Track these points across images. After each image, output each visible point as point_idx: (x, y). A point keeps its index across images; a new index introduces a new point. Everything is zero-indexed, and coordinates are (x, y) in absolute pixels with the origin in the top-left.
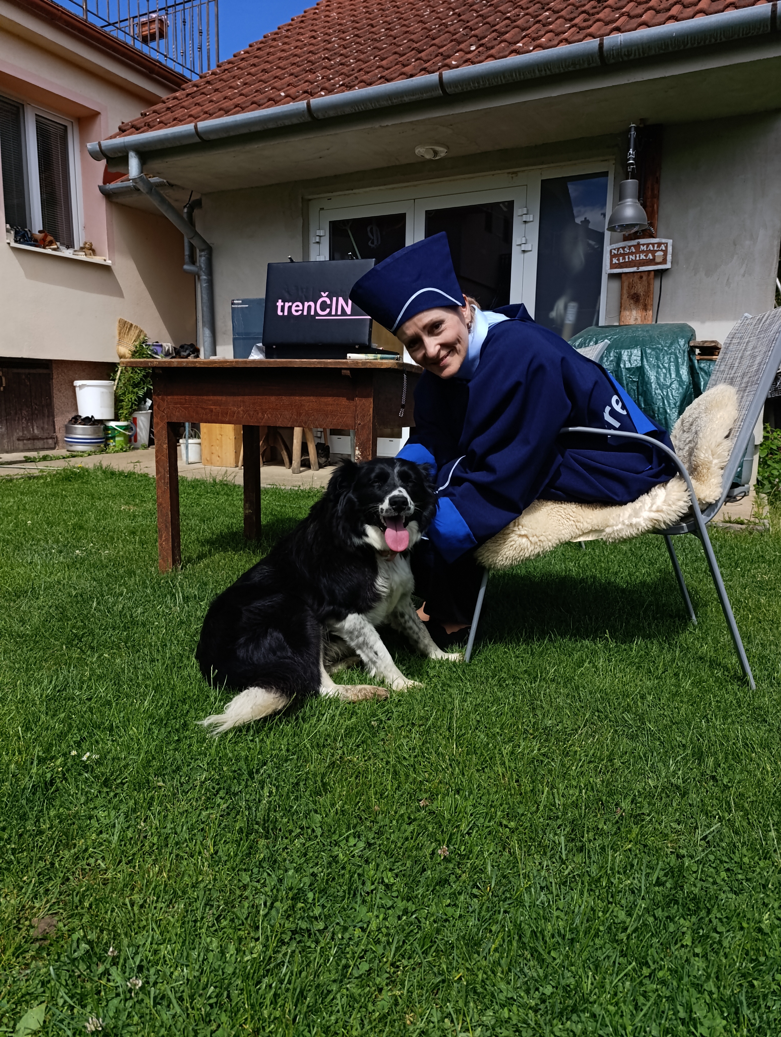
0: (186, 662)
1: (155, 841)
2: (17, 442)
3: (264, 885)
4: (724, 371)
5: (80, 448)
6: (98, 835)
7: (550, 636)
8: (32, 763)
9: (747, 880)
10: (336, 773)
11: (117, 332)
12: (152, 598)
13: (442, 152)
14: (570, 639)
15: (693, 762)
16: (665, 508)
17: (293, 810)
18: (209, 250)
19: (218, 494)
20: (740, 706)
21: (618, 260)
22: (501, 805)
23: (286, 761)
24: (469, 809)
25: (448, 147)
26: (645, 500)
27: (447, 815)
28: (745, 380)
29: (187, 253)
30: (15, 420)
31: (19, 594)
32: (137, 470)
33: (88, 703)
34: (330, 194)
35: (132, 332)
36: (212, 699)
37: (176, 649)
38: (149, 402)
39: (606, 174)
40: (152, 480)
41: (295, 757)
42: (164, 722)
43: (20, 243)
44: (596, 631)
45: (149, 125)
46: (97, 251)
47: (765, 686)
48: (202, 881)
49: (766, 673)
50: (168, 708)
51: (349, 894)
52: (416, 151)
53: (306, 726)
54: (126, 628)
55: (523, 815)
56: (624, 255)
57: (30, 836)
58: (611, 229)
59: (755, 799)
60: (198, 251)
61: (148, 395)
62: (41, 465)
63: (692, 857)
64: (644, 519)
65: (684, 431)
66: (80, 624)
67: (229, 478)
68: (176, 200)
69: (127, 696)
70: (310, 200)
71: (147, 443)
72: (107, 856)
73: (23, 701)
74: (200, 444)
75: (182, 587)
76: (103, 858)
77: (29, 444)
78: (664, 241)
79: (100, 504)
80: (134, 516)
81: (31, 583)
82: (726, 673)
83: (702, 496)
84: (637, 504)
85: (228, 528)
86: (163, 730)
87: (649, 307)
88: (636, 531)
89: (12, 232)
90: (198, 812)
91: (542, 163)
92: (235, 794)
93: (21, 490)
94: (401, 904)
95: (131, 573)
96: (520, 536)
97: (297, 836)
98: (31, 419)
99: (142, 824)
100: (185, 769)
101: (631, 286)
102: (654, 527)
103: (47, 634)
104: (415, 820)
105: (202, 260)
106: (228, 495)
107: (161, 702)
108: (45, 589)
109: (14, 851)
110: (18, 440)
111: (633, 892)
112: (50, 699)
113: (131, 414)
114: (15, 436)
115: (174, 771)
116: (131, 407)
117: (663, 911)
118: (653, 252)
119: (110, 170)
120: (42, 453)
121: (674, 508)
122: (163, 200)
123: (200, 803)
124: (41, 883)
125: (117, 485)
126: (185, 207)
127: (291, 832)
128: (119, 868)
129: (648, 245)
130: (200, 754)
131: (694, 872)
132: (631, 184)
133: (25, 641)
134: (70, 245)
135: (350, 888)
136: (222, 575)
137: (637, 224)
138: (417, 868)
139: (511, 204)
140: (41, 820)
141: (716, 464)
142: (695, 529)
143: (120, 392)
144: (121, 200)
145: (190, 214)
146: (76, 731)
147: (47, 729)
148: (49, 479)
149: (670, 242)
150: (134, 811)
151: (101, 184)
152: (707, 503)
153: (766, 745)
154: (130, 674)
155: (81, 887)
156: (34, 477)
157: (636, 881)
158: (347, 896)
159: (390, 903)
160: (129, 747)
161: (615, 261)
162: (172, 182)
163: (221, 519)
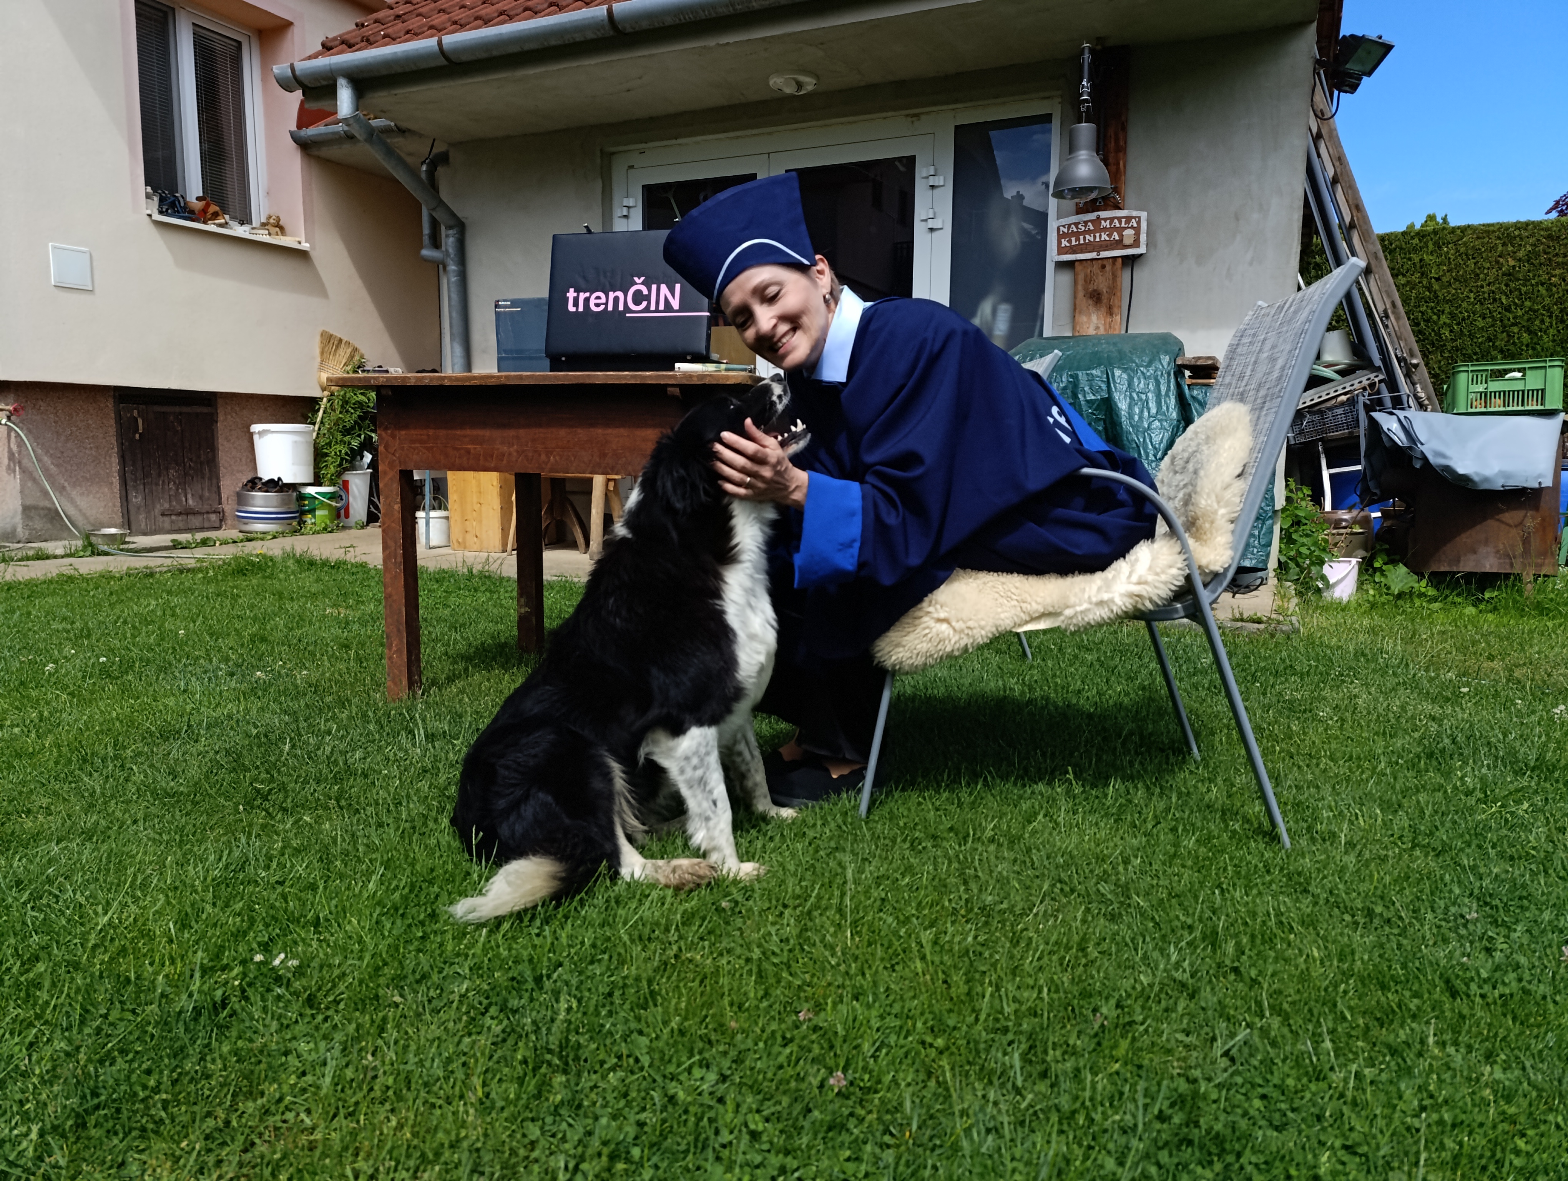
0: (431, 824)
1: (390, 1081)
2: (161, 519)
3: (564, 1140)
4: (1230, 384)
5: (260, 527)
6: (299, 1077)
7: (986, 778)
8: (192, 976)
9: (1293, 1110)
10: (669, 978)
11: (317, 351)
12: (377, 736)
13: (810, 84)
14: (1015, 784)
15: (1204, 949)
16: (1150, 578)
17: (605, 1030)
18: (461, 227)
19: (476, 591)
20: (1268, 872)
21: (1070, 241)
22: (922, 1014)
23: (592, 962)
24: (875, 1023)
25: (817, 77)
26: (1121, 567)
27: (840, 1028)
28: (1262, 393)
29: (426, 230)
30: (157, 484)
31: (167, 734)
32: (351, 557)
33: (279, 889)
34: (643, 145)
35: (341, 351)
36: (475, 876)
37: (416, 808)
38: (368, 457)
39: (1047, 119)
40: (373, 572)
41: (606, 957)
42: (401, 911)
43: (167, 215)
44: (1053, 772)
45: (368, 40)
46: (287, 228)
47: (1304, 842)
48: (466, 1137)
49: (1305, 825)
50: (407, 890)
51: (696, 1147)
52: (771, 83)
53: (621, 912)
54: (337, 780)
55: (955, 1028)
56: (1077, 235)
57: (190, 1082)
58: (1058, 195)
59: (1297, 997)
60: (443, 228)
61: (366, 444)
62: (200, 553)
63: (1209, 1080)
64: (1122, 595)
65: (1176, 472)
66: (263, 776)
67: (494, 567)
68: (410, 154)
69: (342, 876)
70: (613, 154)
71: (365, 519)
72: (314, 1108)
73: (176, 888)
74: (447, 518)
75: (424, 720)
76: (308, 1112)
77: (180, 521)
78: (1135, 213)
79: (293, 607)
80: (347, 623)
81: (186, 718)
82: (1247, 826)
83: (1204, 562)
84: (1110, 573)
85: (493, 637)
86: (399, 922)
87: (1116, 310)
88: (1109, 614)
89: (156, 199)
90: (456, 1039)
91: (957, 101)
92: (515, 1012)
93: (168, 588)
94: (775, 1160)
95: (342, 703)
96: (940, 620)
97: (613, 1069)
98: (183, 483)
99: (370, 1057)
100: (435, 977)
101: (1088, 280)
102: (1135, 607)
103: (212, 792)
104: (792, 1040)
105: (449, 241)
106: (491, 592)
107: (394, 883)
108: (208, 728)
109: (165, 1104)
110: (163, 515)
111: (1125, 1132)
112: (217, 884)
113: (339, 474)
114: (157, 512)
115: (418, 982)
116: (340, 465)
117: (1171, 1155)
118: (1120, 230)
119: (307, 106)
120: (199, 536)
121: (1163, 577)
122: (390, 152)
123: (460, 1026)
124: (209, 1151)
125: (318, 580)
126: (423, 163)
127: (602, 1063)
128: (335, 1123)
129: (1112, 219)
130: (458, 955)
131: (1215, 1102)
132: (1086, 130)
133: (178, 801)
134: (245, 220)
135: (696, 1140)
136: (486, 704)
137: (1095, 188)
138: (798, 1108)
139: (911, 161)
140: (208, 1058)
141: (1223, 516)
142: (1196, 613)
143: (322, 442)
144: (325, 152)
145: (431, 173)
146: (261, 927)
147: (215, 925)
148: (211, 573)
149: (1144, 215)
150: (357, 1039)
151: (294, 128)
152: (1212, 572)
153: (1309, 922)
154: (345, 845)
155: (274, 1152)
156: (188, 570)
157: (1128, 1117)
158: (692, 1150)
159: (758, 1159)
160: (344, 949)
161: (1064, 243)
162: (404, 125)
163: (481, 626)
